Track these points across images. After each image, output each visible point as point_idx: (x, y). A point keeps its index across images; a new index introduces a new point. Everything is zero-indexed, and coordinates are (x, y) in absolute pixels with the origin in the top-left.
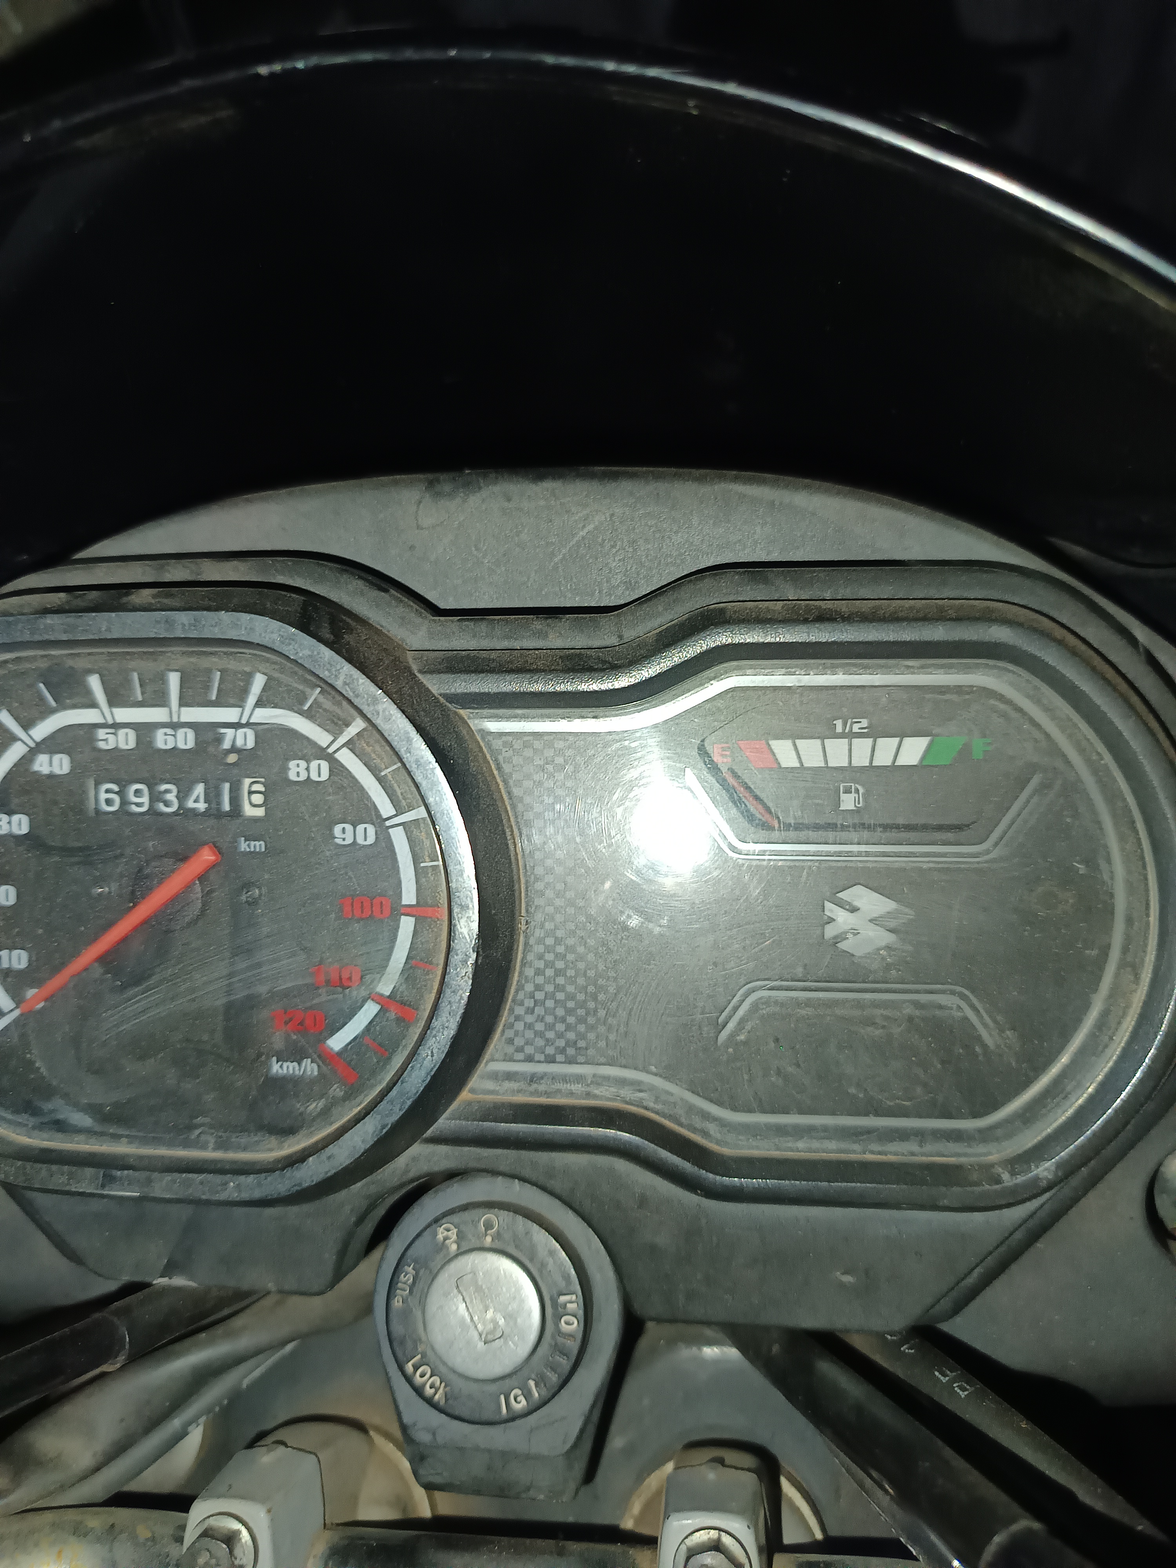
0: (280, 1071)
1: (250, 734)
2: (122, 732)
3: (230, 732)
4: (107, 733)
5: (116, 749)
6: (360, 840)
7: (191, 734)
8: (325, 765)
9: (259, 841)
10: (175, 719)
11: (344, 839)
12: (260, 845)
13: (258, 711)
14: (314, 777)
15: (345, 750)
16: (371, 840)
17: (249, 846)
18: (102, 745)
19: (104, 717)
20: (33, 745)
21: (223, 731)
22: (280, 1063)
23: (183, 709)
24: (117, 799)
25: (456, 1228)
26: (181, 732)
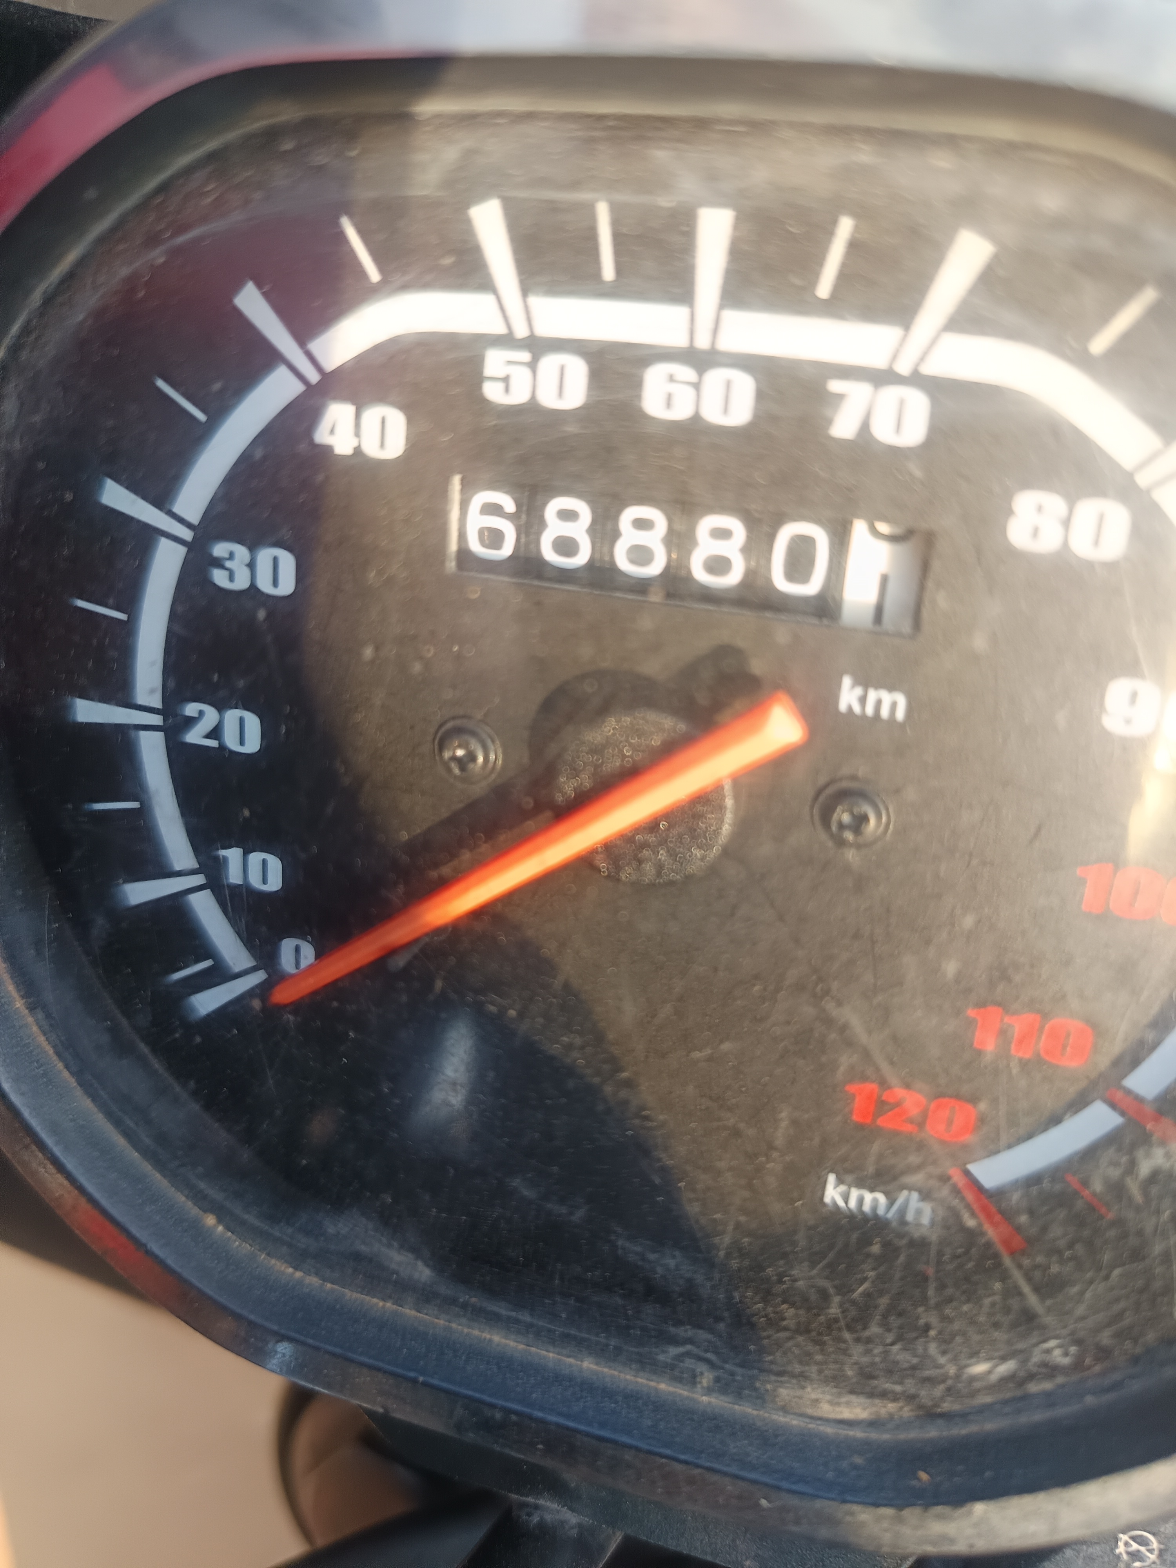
0: (841, 1203)
1: (919, 406)
2: (550, 363)
3: (857, 394)
4: (510, 363)
5: (532, 407)
7: (743, 387)
8: (1119, 518)
9: (891, 690)
10: (703, 341)
11: (1129, 723)
12: (894, 705)
13: (950, 343)
14: (1081, 546)
17: (863, 700)
18: (493, 392)
19: (508, 323)
20: (314, 377)
21: (836, 387)
22: (843, 1188)
23: (731, 316)
24: (510, 532)
26: (715, 379)
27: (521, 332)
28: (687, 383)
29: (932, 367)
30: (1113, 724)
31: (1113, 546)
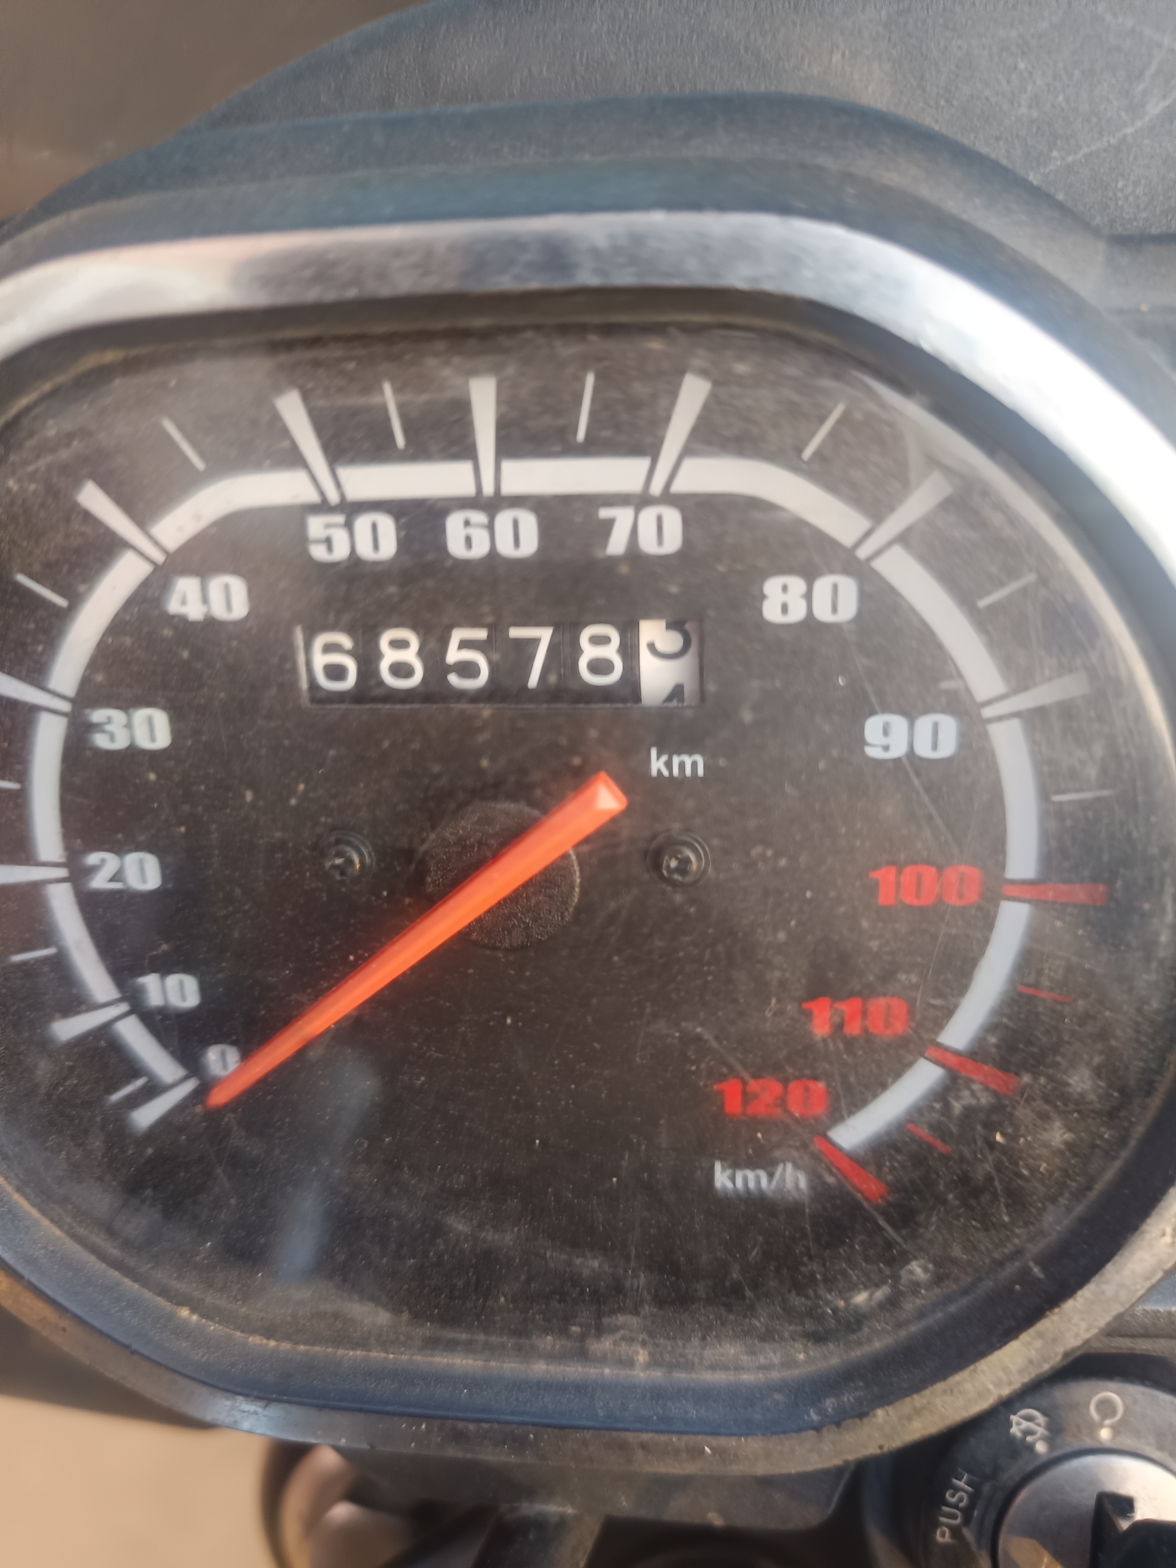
0: (729, 1185)
1: (673, 519)
2: (363, 523)
3: (623, 517)
4: (328, 526)
5: (354, 560)
6: (924, 750)
7: (529, 522)
8: (848, 587)
9: (690, 753)
10: (488, 489)
11: (886, 748)
12: (694, 765)
13: (690, 465)
14: (823, 613)
15: (897, 550)
16: (948, 747)
17: (669, 765)
18: (319, 553)
19: (322, 493)
20: (159, 558)
21: (604, 513)
22: (729, 1172)
23: (508, 464)
24: (351, 665)
25: (1045, 1413)
26: (504, 520)
27: (334, 498)
28: (481, 526)
29: (680, 486)
30: (873, 752)
31: (848, 609)
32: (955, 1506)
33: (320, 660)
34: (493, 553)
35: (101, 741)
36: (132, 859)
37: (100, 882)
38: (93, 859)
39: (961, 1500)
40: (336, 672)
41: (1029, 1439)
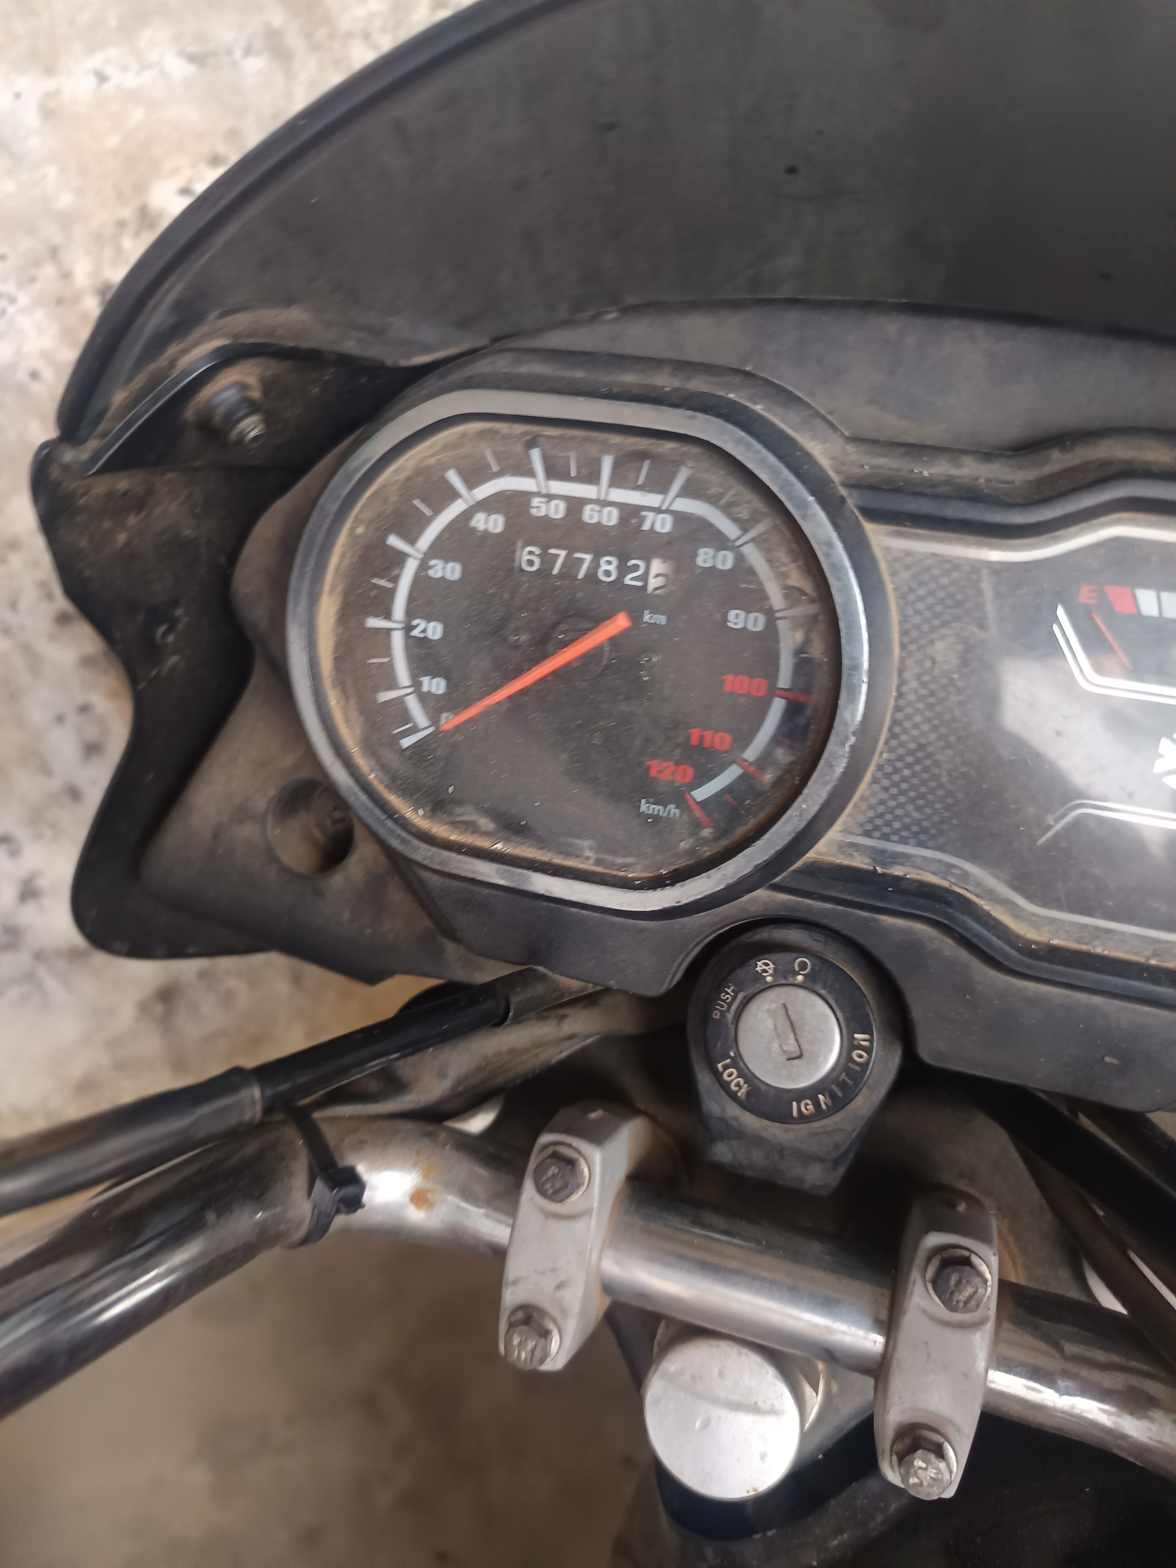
27: (544, 492)
28: (597, 511)
29: (674, 508)
30: (731, 625)
31: (729, 565)
32: (724, 1001)
33: (526, 557)
34: (599, 523)
35: (431, 573)
36: (432, 624)
37: (416, 633)
38: (415, 622)
39: (728, 998)
40: (531, 563)
41: (764, 974)
